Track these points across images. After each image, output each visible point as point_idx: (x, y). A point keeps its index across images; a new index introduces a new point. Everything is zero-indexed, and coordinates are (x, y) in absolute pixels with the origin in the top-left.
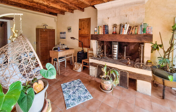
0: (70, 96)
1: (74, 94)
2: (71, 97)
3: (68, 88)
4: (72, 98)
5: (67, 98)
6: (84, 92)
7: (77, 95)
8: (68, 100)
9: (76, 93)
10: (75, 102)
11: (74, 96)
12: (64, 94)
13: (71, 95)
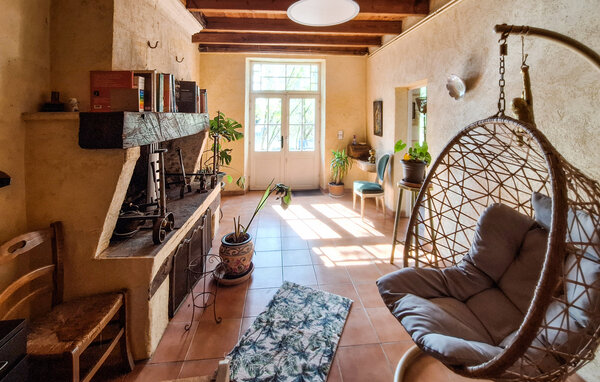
0: (325, 323)
1: (311, 317)
2: (324, 316)
3: (303, 361)
4: (323, 312)
5: (337, 320)
6: (283, 304)
7: (307, 310)
8: (338, 316)
9: (301, 315)
10: (326, 299)
11: (317, 314)
12: (336, 342)
13: (319, 322)
